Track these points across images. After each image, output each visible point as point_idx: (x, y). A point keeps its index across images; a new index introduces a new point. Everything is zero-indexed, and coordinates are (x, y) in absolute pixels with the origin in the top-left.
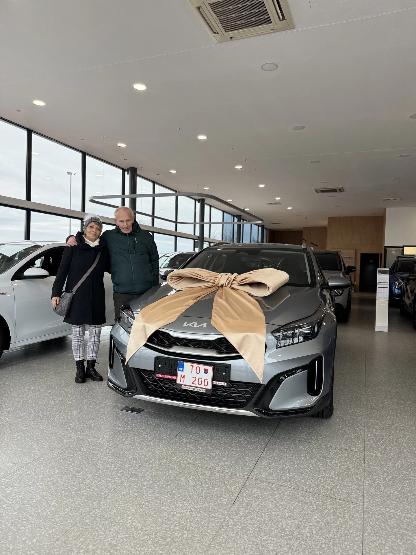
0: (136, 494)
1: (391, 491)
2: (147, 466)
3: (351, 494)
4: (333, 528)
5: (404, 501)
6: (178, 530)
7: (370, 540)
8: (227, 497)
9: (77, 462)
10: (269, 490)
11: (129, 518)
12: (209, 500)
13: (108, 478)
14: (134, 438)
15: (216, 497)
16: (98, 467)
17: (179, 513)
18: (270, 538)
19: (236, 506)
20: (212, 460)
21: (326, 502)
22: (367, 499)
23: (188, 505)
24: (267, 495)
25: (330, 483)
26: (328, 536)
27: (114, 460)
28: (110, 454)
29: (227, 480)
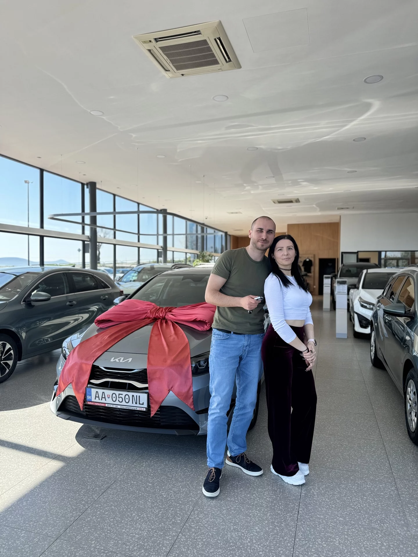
0: (98, 520)
1: (322, 499)
2: (109, 492)
3: (289, 505)
4: (270, 537)
5: (332, 507)
6: (137, 550)
7: (300, 545)
8: (181, 516)
9: (44, 493)
10: (218, 506)
11: (93, 542)
12: (165, 520)
13: (73, 506)
14: (97, 465)
15: (171, 516)
16: (64, 496)
17: (137, 534)
18: (216, 550)
19: (188, 523)
20: (169, 482)
21: (267, 514)
22: (302, 508)
23: (146, 526)
24: (216, 511)
25: (273, 495)
26: (265, 544)
27: (79, 488)
28: (75, 482)
29: (182, 499)
